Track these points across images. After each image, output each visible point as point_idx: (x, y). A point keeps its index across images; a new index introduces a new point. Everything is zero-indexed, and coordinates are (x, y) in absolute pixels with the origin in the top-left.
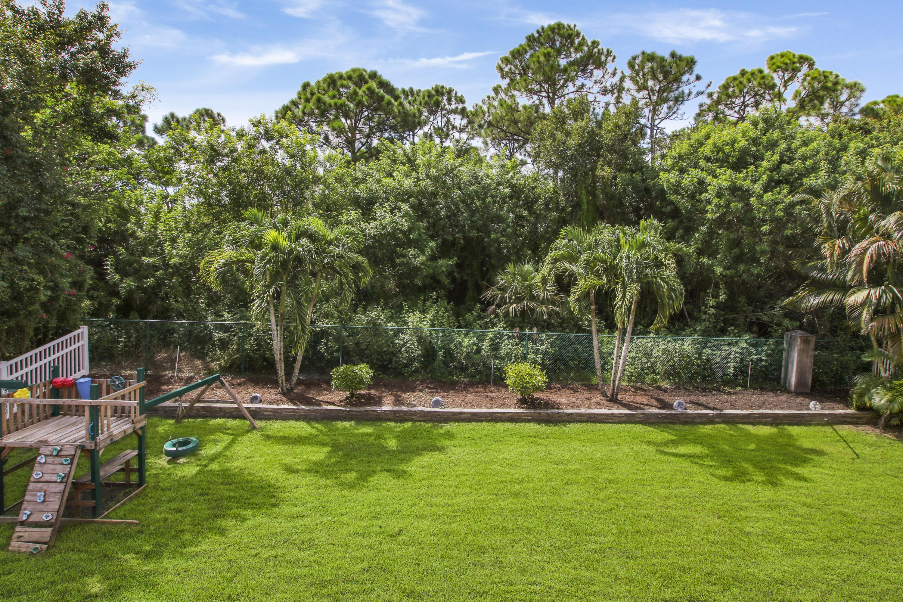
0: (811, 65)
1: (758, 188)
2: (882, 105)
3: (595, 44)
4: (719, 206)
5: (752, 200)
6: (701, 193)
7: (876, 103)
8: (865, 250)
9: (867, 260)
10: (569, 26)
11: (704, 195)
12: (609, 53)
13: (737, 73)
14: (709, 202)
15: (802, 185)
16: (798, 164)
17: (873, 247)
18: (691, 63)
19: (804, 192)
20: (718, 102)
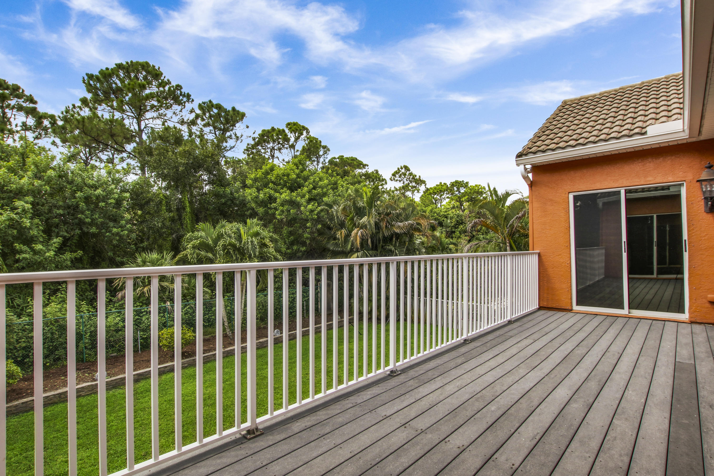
0: (308, 132)
1: (303, 201)
2: (338, 160)
3: (179, 87)
4: (283, 211)
5: (302, 208)
6: (271, 204)
7: (335, 158)
8: (357, 233)
9: (358, 238)
10: (154, 66)
11: (273, 204)
12: (188, 96)
13: (269, 128)
14: (276, 209)
15: (323, 201)
16: (319, 190)
17: (359, 233)
18: (243, 115)
19: (323, 205)
20: (257, 144)
